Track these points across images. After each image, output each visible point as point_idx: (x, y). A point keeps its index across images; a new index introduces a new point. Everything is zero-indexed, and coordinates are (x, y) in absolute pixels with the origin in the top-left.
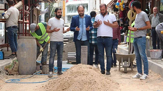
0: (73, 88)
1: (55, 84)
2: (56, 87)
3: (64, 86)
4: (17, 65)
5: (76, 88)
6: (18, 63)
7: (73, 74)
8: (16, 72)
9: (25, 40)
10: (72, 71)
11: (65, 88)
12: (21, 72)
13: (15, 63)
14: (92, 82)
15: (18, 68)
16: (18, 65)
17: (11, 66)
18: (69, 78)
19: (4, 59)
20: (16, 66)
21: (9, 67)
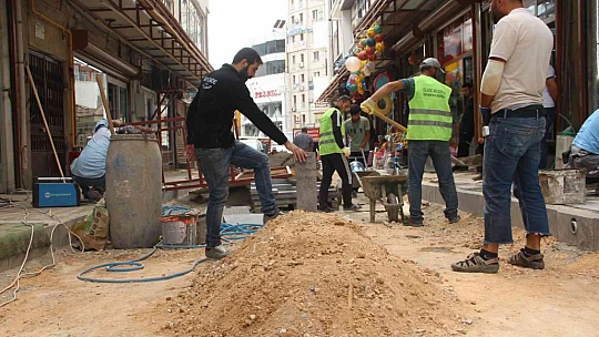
0: (291, 318)
1: (212, 296)
2: (214, 309)
3: (246, 309)
4: (104, 221)
5: (304, 319)
6: (107, 214)
7: (284, 253)
8: (103, 242)
9: (125, 144)
10: (277, 237)
11: (253, 316)
12: (117, 242)
13: (99, 214)
14: (367, 283)
15: (107, 230)
16: (107, 221)
17: (88, 223)
18: (266, 269)
19: (79, 205)
20: (100, 224)
21: (82, 228)
